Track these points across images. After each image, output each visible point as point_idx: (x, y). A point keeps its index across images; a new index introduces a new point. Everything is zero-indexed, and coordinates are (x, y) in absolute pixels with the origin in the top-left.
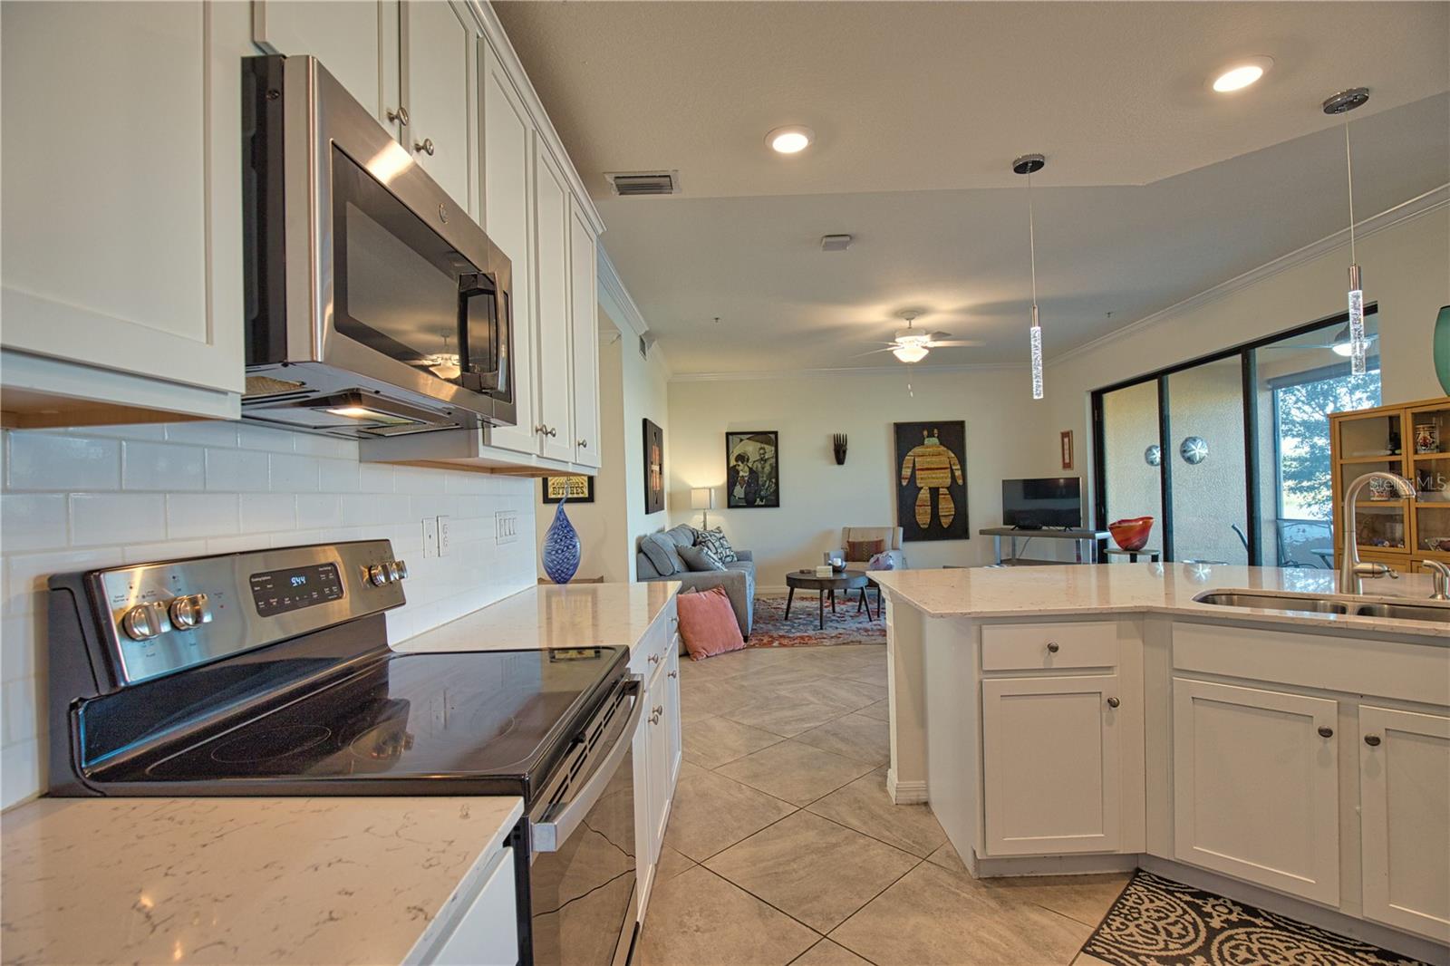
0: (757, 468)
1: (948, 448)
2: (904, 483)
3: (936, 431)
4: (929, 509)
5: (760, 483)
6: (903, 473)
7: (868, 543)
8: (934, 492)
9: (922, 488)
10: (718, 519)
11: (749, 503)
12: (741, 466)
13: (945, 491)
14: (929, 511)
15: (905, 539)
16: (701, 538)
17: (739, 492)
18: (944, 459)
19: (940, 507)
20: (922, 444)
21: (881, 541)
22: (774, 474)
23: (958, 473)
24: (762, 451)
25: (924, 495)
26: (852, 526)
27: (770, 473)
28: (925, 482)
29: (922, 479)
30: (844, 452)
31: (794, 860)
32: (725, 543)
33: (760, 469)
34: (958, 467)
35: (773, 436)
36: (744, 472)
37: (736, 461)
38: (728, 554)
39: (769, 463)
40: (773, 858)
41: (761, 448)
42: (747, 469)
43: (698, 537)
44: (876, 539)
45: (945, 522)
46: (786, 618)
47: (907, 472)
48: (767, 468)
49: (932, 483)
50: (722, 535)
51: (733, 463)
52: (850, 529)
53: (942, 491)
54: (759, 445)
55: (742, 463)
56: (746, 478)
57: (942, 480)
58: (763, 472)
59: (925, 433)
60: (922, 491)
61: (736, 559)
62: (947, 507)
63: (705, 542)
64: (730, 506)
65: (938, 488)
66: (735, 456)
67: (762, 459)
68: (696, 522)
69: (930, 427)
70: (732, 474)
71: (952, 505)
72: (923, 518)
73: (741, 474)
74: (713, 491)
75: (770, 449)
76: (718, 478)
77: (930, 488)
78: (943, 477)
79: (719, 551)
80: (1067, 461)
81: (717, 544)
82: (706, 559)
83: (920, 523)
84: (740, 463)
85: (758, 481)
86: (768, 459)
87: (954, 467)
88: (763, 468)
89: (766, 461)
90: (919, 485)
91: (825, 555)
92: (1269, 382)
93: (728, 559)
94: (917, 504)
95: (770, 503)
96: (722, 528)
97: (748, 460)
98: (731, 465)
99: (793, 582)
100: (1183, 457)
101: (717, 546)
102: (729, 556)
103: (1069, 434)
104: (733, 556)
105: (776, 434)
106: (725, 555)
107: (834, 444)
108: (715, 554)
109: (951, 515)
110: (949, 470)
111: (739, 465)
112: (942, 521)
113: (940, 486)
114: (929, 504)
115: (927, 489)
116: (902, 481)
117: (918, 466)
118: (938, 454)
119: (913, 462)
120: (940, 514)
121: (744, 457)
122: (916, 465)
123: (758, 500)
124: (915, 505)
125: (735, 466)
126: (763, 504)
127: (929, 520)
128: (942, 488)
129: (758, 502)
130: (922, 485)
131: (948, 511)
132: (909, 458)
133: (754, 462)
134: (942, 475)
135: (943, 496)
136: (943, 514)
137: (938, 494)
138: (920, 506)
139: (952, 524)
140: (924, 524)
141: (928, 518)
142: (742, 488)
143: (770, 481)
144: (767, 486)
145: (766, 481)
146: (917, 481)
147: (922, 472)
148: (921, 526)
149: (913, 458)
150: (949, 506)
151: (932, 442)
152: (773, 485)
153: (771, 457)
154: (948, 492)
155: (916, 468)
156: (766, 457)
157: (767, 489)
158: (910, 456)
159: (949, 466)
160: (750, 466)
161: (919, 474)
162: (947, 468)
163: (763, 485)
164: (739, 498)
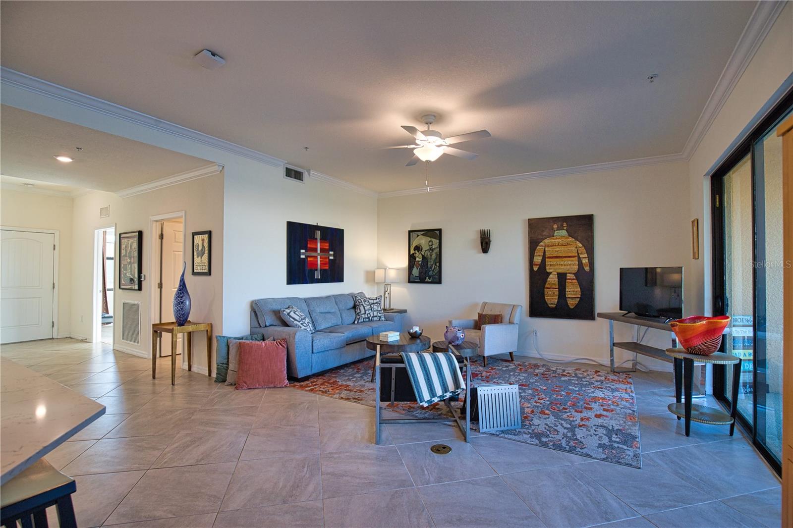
1: (576, 239)
2: (536, 268)
3: (565, 224)
4: (556, 292)
5: (429, 266)
6: (534, 260)
7: (490, 315)
8: (562, 277)
9: (551, 273)
11: (422, 280)
12: (417, 254)
13: (572, 276)
15: (531, 315)
16: (357, 303)
17: (416, 272)
18: (572, 248)
19: (567, 290)
20: (552, 235)
21: (499, 316)
22: (438, 260)
23: (585, 261)
24: (430, 243)
25: (553, 279)
26: (488, 302)
27: (436, 259)
28: (554, 269)
29: (551, 265)
30: (489, 243)
33: (429, 256)
34: (586, 255)
35: (438, 232)
36: (419, 259)
37: (414, 250)
39: (435, 251)
41: (430, 241)
42: (420, 255)
44: (497, 313)
45: (572, 303)
47: (538, 259)
48: (434, 256)
49: (560, 269)
51: (412, 252)
52: (486, 304)
54: (429, 239)
55: (418, 252)
56: (420, 263)
57: (570, 266)
58: (431, 259)
59: (555, 226)
60: (551, 276)
62: (573, 291)
64: (410, 282)
65: (566, 273)
66: (414, 247)
67: (430, 249)
69: (560, 221)
70: (412, 258)
71: (579, 289)
72: (551, 298)
73: (417, 259)
74: (396, 271)
75: (436, 242)
77: (558, 274)
78: (570, 265)
80: (696, 250)
81: (367, 307)
83: (548, 302)
84: (416, 252)
85: (427, 265)
86: (434, 249)
87: (581, 256)
88: (431, 256)
90: (548, 270)
94: (547, 286)
95: (435, 280)
97: (422, 249)
98: (411, 253)
101: (366, 309)
102: (376, 316)
103: (696, 222)
104: (380, 317)
105: (440, 230)
106: (372, 315)
107: (481, 237)
108: (363, 314)
109: (578, 297)
110: (577, 258)
111: (416, 253)
112: (568, 302)
113: (567, 272)
114: (557, 287)
115: (555, 275)
116: (534, 266)
117: (547, 254)
118: (566, 244)
119: (543, 251)
120: (567, 296)
121: (419, 247)
122: (546, 253)
123: (427, 278)
124: (544, 287)
125: (413, 254)
126: (430, 281)
127: (557, 301)
128: (569, 273)
129: (427, 279)
130: (551, 271)
131: (574, 294)
132: (540, 247)
133: (426, 251)
134: (570, 262)
135: (570, 281)
136: (569, 296)
137: (566, 279)
138: (549, 288)
139: (577, 306)
140: (552, 304)
141: (556, 299)
142: (417, 269)
143: (436, 265)
144: (433, 268)
145: (433, 265)
146: (547, 267)
147: (551, 260)
148: (549, 305)
149: (544, 247)
150: (576, 290)
151: (562, 234)
152: (437, 268)
153: (437, 248)
154: (575, 278)
155: (546, 256)
156: (433, 247)
157: (433, 271)
158: (540, 246)
159: (576, 255)
160: (423, 254)
161: (548, 262)
162: (575, 257)
163: (431, 268)
164: (415, 276)
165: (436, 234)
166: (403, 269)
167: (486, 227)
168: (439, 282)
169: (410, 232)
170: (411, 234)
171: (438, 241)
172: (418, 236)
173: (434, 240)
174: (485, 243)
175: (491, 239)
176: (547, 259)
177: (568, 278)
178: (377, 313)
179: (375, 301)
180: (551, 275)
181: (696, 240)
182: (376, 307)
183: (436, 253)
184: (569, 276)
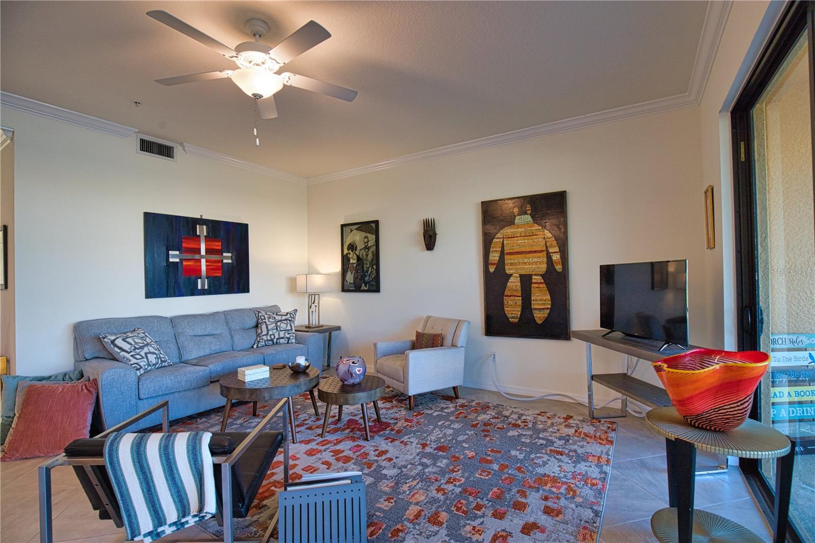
0: (362, 256)
1: (544, 227)
2: (492, 269)
3: (528, 207)
4: (519, 300)
5: (365, 269)
6: (490, 258)
7: (428, 335)
8: (526, 280)
9: (511, 275)
11: (358, 289)
12: (351, 255)
13: (539, 279)
14: (520, 303)
15: (487, 334)
17: (350, 277)
18: (538, 240)
19: (533, 298)
20: (512, 223)
21: (438, 336)
23: (556, 257)
24: (366, 240)
25: (514, 283)
27: (373, 260)
28: (515, 268)
29: (511, 264)
30: (434, 237)
33: (365, 257)
34: (557, 249)
35: (375, 225)
36: (353, 261)
37: (348, 250)
39: (371, 250)
41: (366, 237)
42: (355, 257)
44: (437, 332)
45: (540, 316)
47: (494, 257)
48: (370, 256)
49: (523, 269)
51: (346, 251)
52: (429, 318)
53: (536, 279)
54: (364, 234)
55: (352, 251)
56: (355, 265)
57: (536, 265)
58: (367, 260)
59: (516, 210)
60: (512, 280)
62: (541, 300)
64: (344, 290)
65: (531, 275)
66: (347, 245)
67: (366, 247)
69: (522, 202)
70: (345, 259)
71: (549, 297)
72: (513, 309)
73: (351, 261)
74: (326, 278)
75: (372, 237)
77: (521, 276)
78: (536, 263)
80: (710, 235)
83: (509, 316)
84: (350, 252)
85: (363, 267)
86: (371, 247)
87: (551, 250)
88: (367, 256)
89: (368, 249)
90: (508, 272)
94: (507, 293)
95: (372, 288)
97: (356, 248)
98: (345, 253)
101: (269, 328)
102: (283, 338)
103: (709, 193)
104: (289, 339)
105: (377, 222)
106: (277, 336)
107: (424, 229)
108: (264, 335)
109: (548, 308)
110: (545, 253)
111: (350, 253)
112: (535, 315)
113: (533, 273)
114: (520, 294)
115: (517, 277)
116: (490, 266)
117: (507, 250)
118: (531, 234)
119: (501, 245)
120: (532, 307)
121: (353, 246)
122: (505, 248)
123: (363, 285)
124: (503, 294)
125: (347, 254)
126: (366, 289)
127: (520, 313)
128: (535, 275)
129: (363, 287)
130: (512, 272)
131: (542, 304)
132: (497, 240)
133: (361, 250)
134: (536, 260)
135: (537, 285)
136: (536, 307)
137: (531, 283)
138: (511, 296)
139: (547, 320)
140: (513, 318)
141: (518, 311)
142: (352, 274)
143: (372, 268)
144: (369, 272)
145: (369, 268)
146: (506, 267)
147: (512, 257)
148: (510, 319)
149: (502, 240)
150: (545, 298)
151: (524, 220)
152: (374, 272)
153: (373, 245)
154: (543, 281)
155: (505, 252)
156: (369, 245)
158: (498, 238)
159: (544, 249)
160: (358, 254)
161: (508, 259)
162: (542, 251)
163: (367, 272)
164: (350, 283)
165: (371, 227)
166: (335, 274)
167: (430, 217)
168: (377, 289)
169: (343, 226)
170: (344, 228)
171: (374, 237)
172: (352, 231)
173: (369, 235)
174: (430, 238)
175: (437, 231)
176: (506, 256)
177: (533, 281)
178: (285, 333)
179: (284, 318)
180: (511, 278)
181: (710, 219)
182: (283, 326)
183: (373, 252)
184: (535, 279)
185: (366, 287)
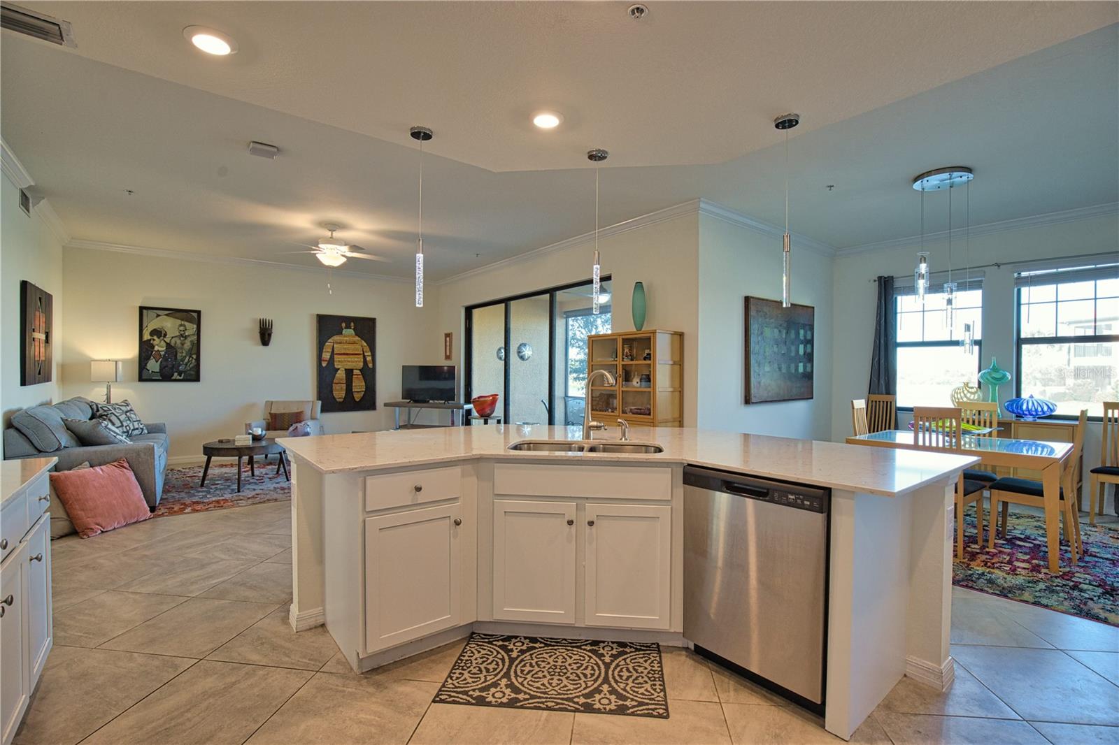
0: (175, 344)
1: (362, 339)
2: (324, 364)
3: (352, 324)
4: (344, 386)
5: (179, 358)
6: (323, 356)
7: (289, 414)
8: (349, 373)
9: (339, 369)
10: (127, 392)
11: (165, 376)
12: (157, 341)
13: (358, 372)
14: (345, 388)
15: (323, 410)
16: (101, 412)
17: (153, 366)
18: (358, 346)
19: (354, 384)
20: (340, 333)
21: (301, 413)
22: (194, 351)
23: (369, 359)
24: (182, 328)
25: (341, 375)
26: (274, 400)
27: (191, 350)
28: (342, 364)
29: (339, 361)
30: (270, 335)
31: (188, 711)
32: (133, 416)
33: (179, 345)
34: (370, 354)
35: (195, 315)
36: (159, 346)
37: (151, 335)
38: (136, 426)
39: (189, 339)
40: (163, 716)
41: (181, 325)
42: (164, 344)
43: (98, 410)
44: (296, 411)
45: (357, 397)
46: (202, 485)
47: (326, 356)
48: (188, 345)
49: (347, 365)
50: (129, 408)
51: (146, 337)
52: (272, 402)
53: (356, 372)
54: (179, 322)
55: (159, 338)
56: (162, 353)
57: (356, 363)
58: (182, 348)
59: (344, 325)
60: (339, 372)
61: (146, 431)
62: (359, 385)
63: (106, 416)
64: (141, 379)
65: (353, 370)
66: (150, 331)
67: (182, 335)
68: (97, 395)
69: (348, 320)
71: (364, 384)
72: (339, 393)
73: (156, 348)
74: (120, 365)
75: (191, 328)
76: (128, 350)
77: (346, 370)
78: (357, 362)
79: (125, 424)
80: (448, 354)
81: (123, 417)
82: (105, 432)
83: (336, 397)
84: (155, 338)
85: (176, 357)
86: (189, 336)
87: (366, 354)
88: (183, 345)
89: (186, 337)
90: (336, 366)
91: (246, 425)
92: (565, 313)
93: (136, 432)
94: (335, 381)
95: (189, 378)
96: (130, 401)
97: (165, 335)
98: (145, 339)
99: (210, 451)
100: (519, 355)
102: (137, 429)
104: (142, 429)
105: (199, 313)
106: (132, 428)
107: (260, 327)
109: (363, 391)
110: (362, 356)
111: (154, 340)
112: (354, 396)
113: (354, 368)
114: (345, 382)
115: (343, 370)
116: (322, 362)
118: (353, 342)
119: (332, 348)
120: (353, 390)
121: (161, 332)
122: (335, 350)
123: (176, 374)
124: (332, 382)
125: (149, 340)
126: (181, 378)
127: (344, 395)
128: (356, 370)
129: (176, 376)
130: (339, 367)
131: (360, 388)
132: (329, 344)
133: (172, 337)
134: (356, 359)
135: (356, 376)
136: (355, 390)
137: (353, 375)
138: (338, 383)
139: (362, 398)
140: (339, 398)
142: (157, 362)
143: (190, 357)
144: (186, 361)
145: (185, 357)
146: (335, 363)
147: (339, 356)
148: (338, 400)
149: (332, 344)
150: (361, 384)
151: (349, 332)
152: (194, 361)
153: (192, 335)
154: (360, 373)
155: (335, 353)
156: (187, 334)
157: (186, 365)
158: (329, 342)
159: (362, 352)
160: (168, 342)
161: (337, 358)
162: (360, 354)
163: (183, 360)
164: (152, 372)
165: (190, 316)
167: (267, 316)
169: (142, 309)
170: (145, 311)
171: (195, 326)
172: (158, 316)
173: (186, 324)
174: (265, 334)
175: (274, 330)
176: (335, 356)
177: (354, 373)
183: (191, 341)
185: (181, 376)
